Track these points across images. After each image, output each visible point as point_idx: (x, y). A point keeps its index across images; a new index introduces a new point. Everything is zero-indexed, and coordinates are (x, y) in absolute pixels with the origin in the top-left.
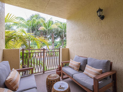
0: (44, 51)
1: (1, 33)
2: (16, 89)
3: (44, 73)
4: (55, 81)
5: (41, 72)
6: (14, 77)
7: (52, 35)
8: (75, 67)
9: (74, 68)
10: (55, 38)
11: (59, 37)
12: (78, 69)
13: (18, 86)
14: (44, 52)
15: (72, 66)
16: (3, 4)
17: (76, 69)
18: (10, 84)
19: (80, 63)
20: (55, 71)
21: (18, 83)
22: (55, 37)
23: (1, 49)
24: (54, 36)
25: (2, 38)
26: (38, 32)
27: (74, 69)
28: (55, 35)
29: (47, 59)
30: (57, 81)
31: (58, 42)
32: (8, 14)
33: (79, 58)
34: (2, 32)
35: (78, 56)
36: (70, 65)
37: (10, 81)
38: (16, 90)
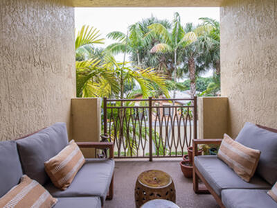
0: (150, 104)
1: (67, 67)
2: (63, 186)
3: (151, 160)
4: (156, 193)
5: (144, 157)
6: (65, 158)
7: (191, 61)
8: (236, 164)
9: (232, 165)
10: (199, 69)
11: (211, 65)
12: (250, 172)
13: (70, 182)
14: (150, 108)
15: (227, 158)
16: (71, 9)
17: (239, 173)
18: (53, 172)
19: (259, 155)
20: (178, 161)
21: (71, 174)
22: (200, 66)
23: (66, 99)
24: (196, 63)
25: (69, 77)
26: (154, 59)
27: (233, 170)
28: (199, 62)
29: (158, 124)
30: (159, 196)
31: (208, 80)
32: (84, 27)
33: (257, 134)
34: (68, 65)
35: (259, 126)
36: (220, 152)
37: (54, 166)
38: (63, 190)
